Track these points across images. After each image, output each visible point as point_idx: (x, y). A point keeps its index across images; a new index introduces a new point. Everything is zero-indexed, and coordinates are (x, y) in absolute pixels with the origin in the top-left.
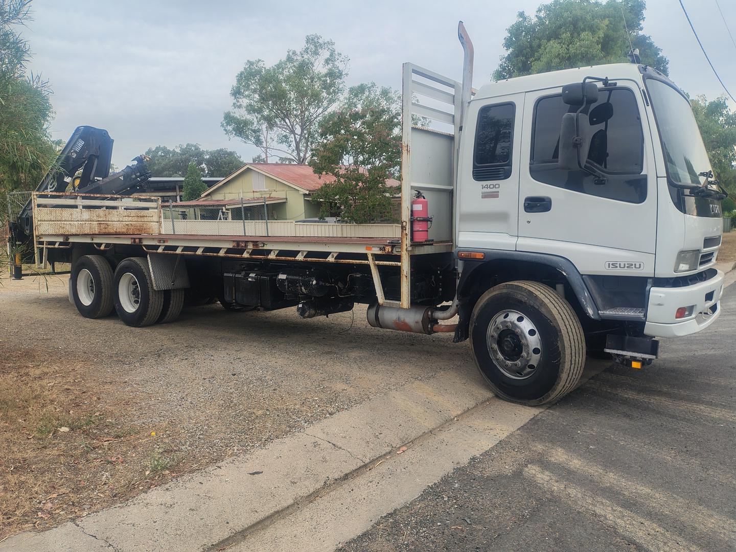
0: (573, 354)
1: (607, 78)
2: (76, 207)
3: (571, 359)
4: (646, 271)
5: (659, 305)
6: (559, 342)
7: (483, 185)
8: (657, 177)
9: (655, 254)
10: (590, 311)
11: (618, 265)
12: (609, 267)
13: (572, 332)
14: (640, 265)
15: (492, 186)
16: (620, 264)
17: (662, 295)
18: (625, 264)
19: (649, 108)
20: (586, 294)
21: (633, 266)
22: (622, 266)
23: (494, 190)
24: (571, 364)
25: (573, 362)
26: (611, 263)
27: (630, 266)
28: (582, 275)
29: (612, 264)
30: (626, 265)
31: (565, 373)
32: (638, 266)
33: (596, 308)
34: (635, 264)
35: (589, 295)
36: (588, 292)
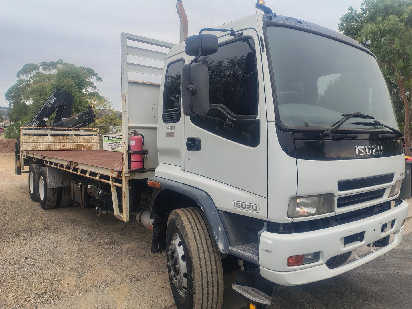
0: (205, 286)
1: (232, 29)
2: (46, 135)
3: (203, 290)
4: (260, 214)
5: (267, 251)
6: (192, 273)
7: (167, 127)
8: (267, 122)
9: (267, 198)
10: (221, 246)
11: (240, 205)
12: (235, 206)
13: (206, 264)
14: (256, 207)
15: (171, 128)
16: (242, 204)
17: (270, 242)
18: (245, 205)
19: (264, 54)
20: (220, 229)
21: (251, 208)
22: (244, 207)
23: (172, 131)
24: (203, 295)
25: (205, 293)
26: (236, 202)
27: (249, 207)
28: (219, 210)
29: (237, 204)
30: (247, 206)
31: (198, 302)
32: (255, 208)
33: (228, 243)
34: (253, 206)
35: (223, 230)
36: (223, 228)
